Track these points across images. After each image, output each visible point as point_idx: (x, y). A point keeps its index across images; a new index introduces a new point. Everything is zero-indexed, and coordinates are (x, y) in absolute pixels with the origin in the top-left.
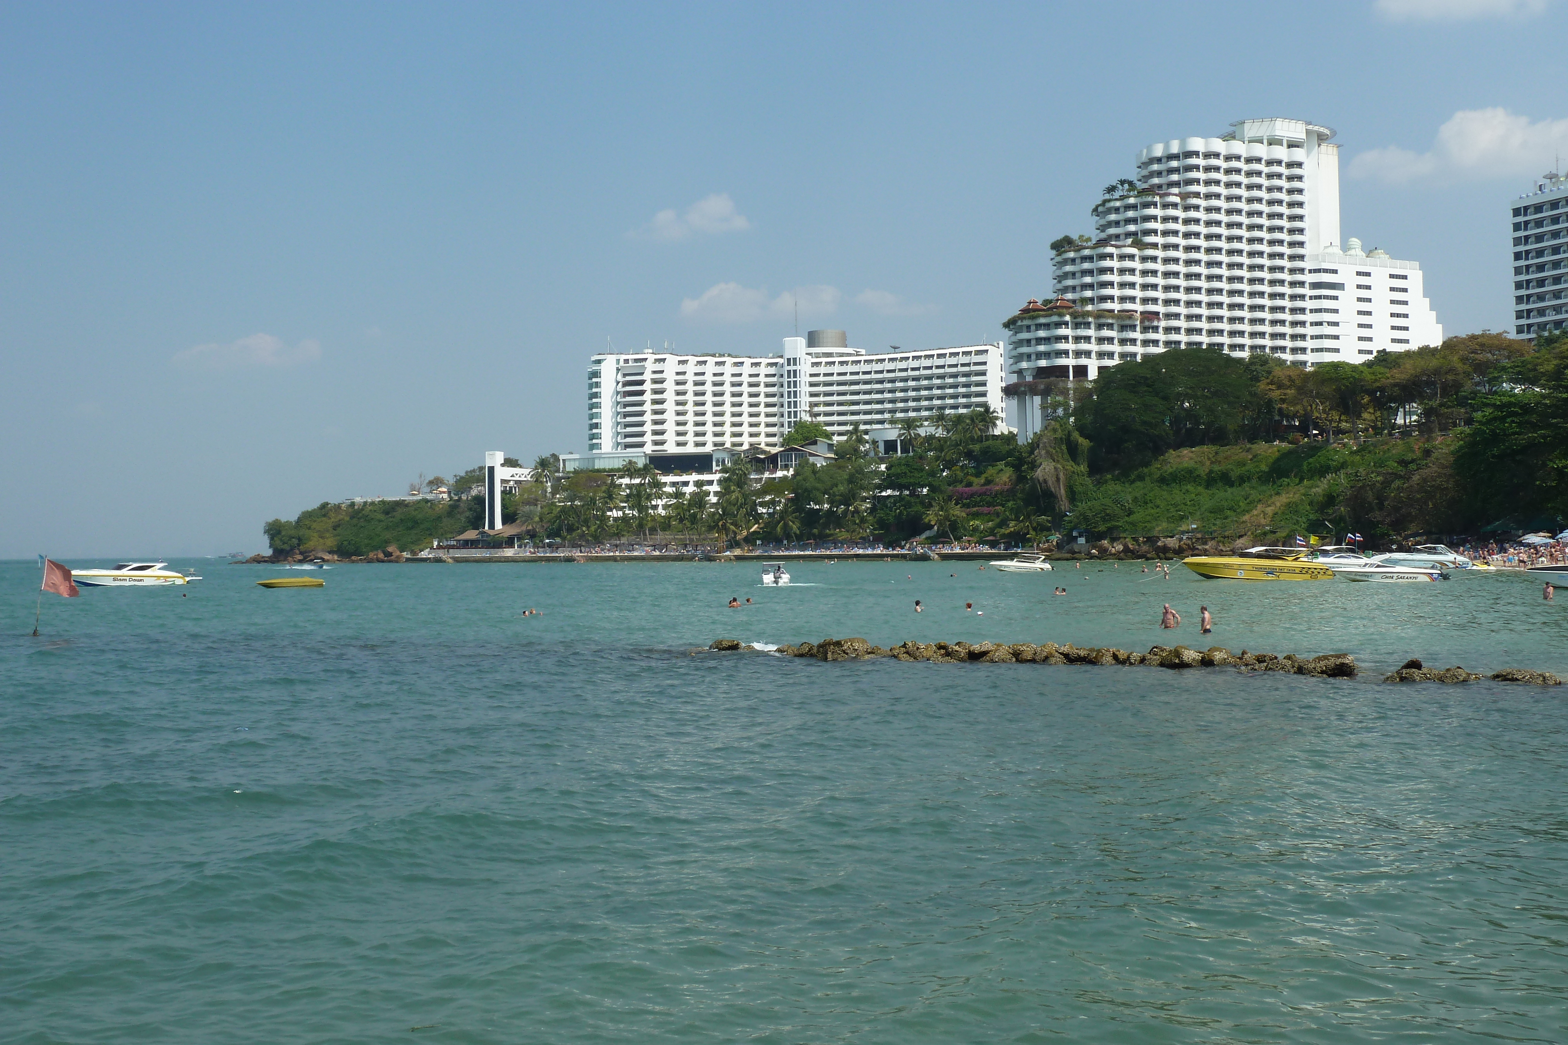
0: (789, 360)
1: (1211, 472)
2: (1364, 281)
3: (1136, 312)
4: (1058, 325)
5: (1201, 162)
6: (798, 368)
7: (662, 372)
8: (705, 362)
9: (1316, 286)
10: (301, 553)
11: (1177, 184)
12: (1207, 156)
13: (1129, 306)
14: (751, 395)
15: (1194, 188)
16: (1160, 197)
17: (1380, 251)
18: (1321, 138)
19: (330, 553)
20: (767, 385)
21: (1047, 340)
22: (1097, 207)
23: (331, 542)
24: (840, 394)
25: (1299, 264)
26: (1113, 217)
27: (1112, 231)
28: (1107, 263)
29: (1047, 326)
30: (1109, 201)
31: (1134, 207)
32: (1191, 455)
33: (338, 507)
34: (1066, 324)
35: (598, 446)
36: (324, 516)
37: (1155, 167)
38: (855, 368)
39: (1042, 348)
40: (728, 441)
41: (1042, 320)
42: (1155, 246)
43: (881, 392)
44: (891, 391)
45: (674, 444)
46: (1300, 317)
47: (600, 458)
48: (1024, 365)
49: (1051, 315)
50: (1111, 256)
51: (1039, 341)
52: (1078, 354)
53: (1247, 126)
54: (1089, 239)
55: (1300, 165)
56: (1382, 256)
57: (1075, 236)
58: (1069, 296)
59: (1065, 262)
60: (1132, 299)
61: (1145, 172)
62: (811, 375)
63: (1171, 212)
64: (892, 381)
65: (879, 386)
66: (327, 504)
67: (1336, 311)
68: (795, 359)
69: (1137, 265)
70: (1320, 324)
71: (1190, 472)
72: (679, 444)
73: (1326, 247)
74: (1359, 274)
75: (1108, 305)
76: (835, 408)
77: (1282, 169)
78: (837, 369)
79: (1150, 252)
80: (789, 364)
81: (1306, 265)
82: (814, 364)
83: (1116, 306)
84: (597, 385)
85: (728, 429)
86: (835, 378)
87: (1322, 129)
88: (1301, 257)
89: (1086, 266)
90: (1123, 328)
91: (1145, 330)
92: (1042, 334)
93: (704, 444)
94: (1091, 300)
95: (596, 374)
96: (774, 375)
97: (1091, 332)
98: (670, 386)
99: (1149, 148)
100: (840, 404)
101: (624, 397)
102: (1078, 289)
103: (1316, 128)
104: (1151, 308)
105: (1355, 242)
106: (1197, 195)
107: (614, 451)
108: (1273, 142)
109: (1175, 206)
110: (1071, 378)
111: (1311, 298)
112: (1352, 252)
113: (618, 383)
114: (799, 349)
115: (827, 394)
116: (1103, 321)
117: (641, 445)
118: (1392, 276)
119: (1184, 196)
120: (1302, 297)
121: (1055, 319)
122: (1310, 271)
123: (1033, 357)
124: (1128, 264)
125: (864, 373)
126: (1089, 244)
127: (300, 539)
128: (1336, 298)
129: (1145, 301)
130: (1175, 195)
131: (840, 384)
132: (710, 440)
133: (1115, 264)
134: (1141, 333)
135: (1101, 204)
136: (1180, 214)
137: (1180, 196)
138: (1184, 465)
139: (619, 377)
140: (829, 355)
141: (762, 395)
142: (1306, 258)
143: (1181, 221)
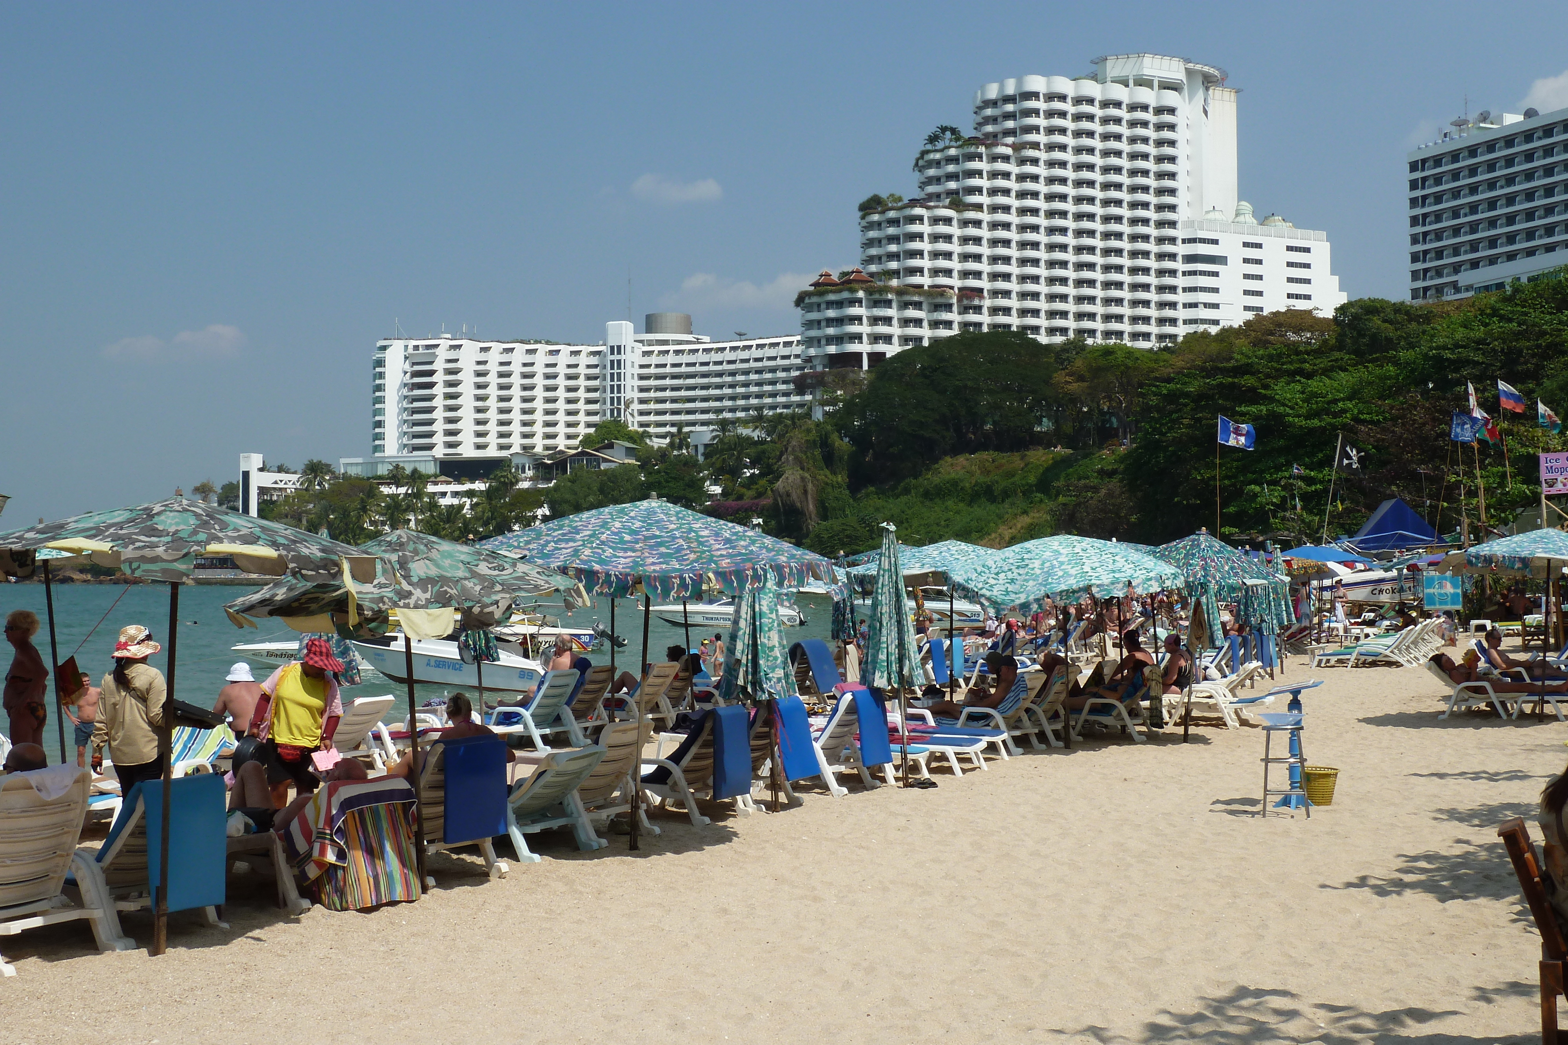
0: (612, 348)
1: (976, 484)
2: (1253, 253)
3: (952, 288)
4: (853, 302)
5: (1041, 105)
6: (622, 357)
7: (456, 360)
8: (512, 350)
9: (1190, 259)
11: (1011, 132)
12: (1050, 97)
13: (942, 280)
14: (569, 389)
15: (1032, 137)
16: (986, 148)
17: (1276, 218)
18: (1208, 81)
20: (589, 378)
21: (839, 321)
22: (917, 160)
24: (674, 389)
25: (1170, 232)
26: (932, 172)
27: (931, 189)
28: (915, 228)
29: (840, 304)
30: (928, 152)
31: (955, 160)
32: (965, 463)
34: (860, 301)
35: (379, 448)
37: (989, 112)
38: (691, 359)
39: (831, 331)
40: (539, 444)
41: (832, 297)
42: (979, 207)
43: (720, 386)
44: (732, 386)
45: (473, 447)
46: (1169, 297)
47: (383, 462)
48: (812, 352)
49: (840, 291)
50: (920, 219)
51: (830, 322)
52: (875, 338)
53: (1109, 63)
54: (900, 199)
55: (1172, 111)
56: (1280, 224)
57: (884, 195)
58: (873, 268)
59: (871, 226)
60: (948, 272)
61: (979, 119)
62: (641, 366)
63: (1001, 166)
64: (733, 374)
65: (717, 380)
67: (1216, 290)
68: (619, 347)
69: (954, 230)
70: (1195, 305)
71: (955, 483)
72: (479, 447)
73: (1207, 212)
74: (1246, 245)
75: (916, 280)
76: (668, 406)
77: (1149, 116)
78: (670, 359)
79: (971, 215)
80: (612, 353)
81: (1179, 233)
82: (646, 354)
83: (926, 281)
84: (381, 375)
85: (539, 429)
86: (668, 370)
87: (1206, 69)
88: (1173, 224)
89: (891, 231)
90: (937, 307)
91: (964, 310)
92: (831, 313)
93: (508, 447)
94: (896, 273)
95: (380, 363)
96: (596, 366)
97: (892, 312)
98: (468, 379)
99: (983, 88)
100: (674, 401)
101: (412, 390)
102: (884, 259)
103: (1198, 67)
104: (972, 283)
105: (1246, 206)
106: (1036, 146)
107: (400, 454)
108: (1143, 82)
109: (1006, 159)
110: (865, 366)
111: (1184, 273)
112: (1241, 219)
113: (406, 373)
114: (624, 336)
115: (658, 389)
116: (907, 298)
117: (430, 447)
118: (1290, 248)
119: (1017, 148)
120: (1173, 273)
121: (846, 295)
122: (1184, 241)
123: (823, 342)
124: (942, 229)
125: (703, 364)
126: (900, 204)
128: (1216, 274)
129: (965, 274)
130: (1007, 145)
131: (674, 377)
132: (517, 442)
133: (925, 228)
134: (960, 313)
135: (922, 157)
136: (1013, 168)
137: (1014, 147)
138: (953, 475)
139: (407, 367)
140: (665, 342)
141: (582, 389)
142: (1179, 225)
143: (1013, 177)
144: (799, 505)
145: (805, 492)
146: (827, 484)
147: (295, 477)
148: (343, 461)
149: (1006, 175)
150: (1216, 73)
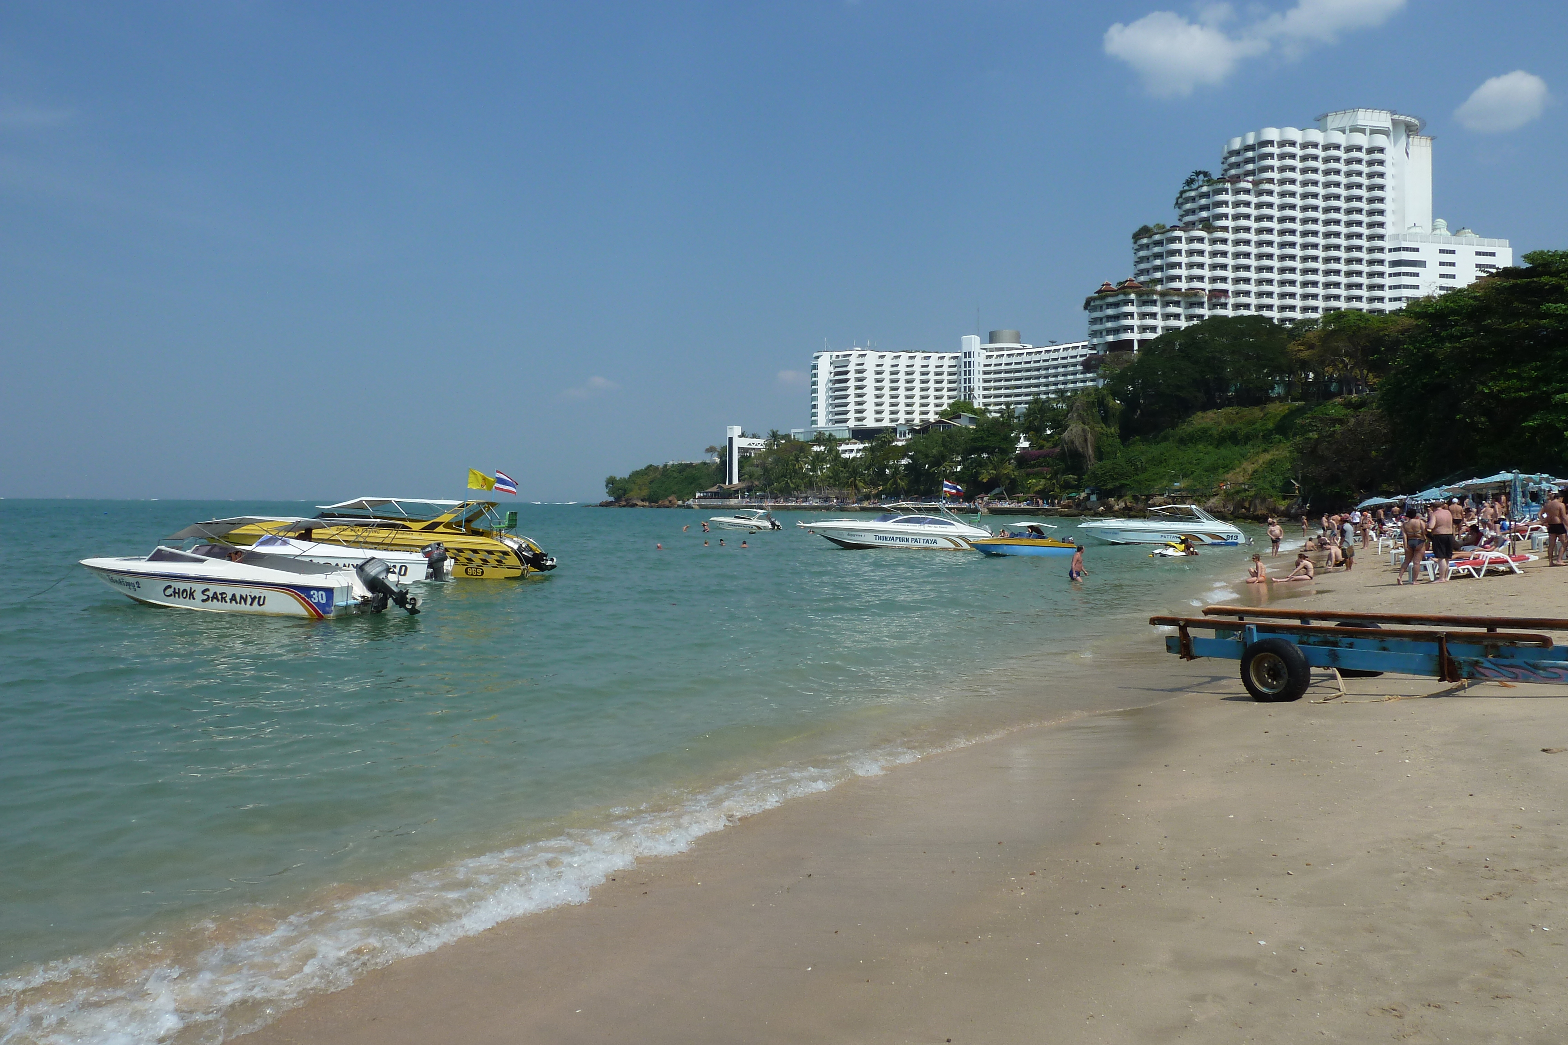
1: (1223, 431)
2: (1447, 258)
3: (1204, 290)
4: (1126, 303)
5: (1275, 150)
6: (972, 359)
7: (863, 364)
8: (899, 357)
9: (1395, 263)
10: (626, 501)
11: (1252, 173)
12: (1282, 144)
13: (1196, 284)
14: (937, 382)
15: (1268, 175)
16: (1232, 184)
17: (1467, 230)
18: (1410, 130)
19: (643, 500)
20: (950, 374)
21: (1116, 317)
22: (1178, 199)
23: (645, 492)
25: (1378, 243)
26: (1188, 206)
27: (1188, 218)
28: (1175, 246)
29: (1116, 305)
30: (1185, 191)
31: (1206, 195)
32: (1214, 415)
33: (657, 468)
34: (1132, 302)
35: (815, 422)
36: (646, 474)
37: (1233, 159)
38: (1019, 359)
39: (1109, 325)
40: (917, 418)
41: (1111, 300)
42: (1225, 229)
43: (1038, 378)
44: (1046, 377)
45: (873, 420)
46: (1378, 293)
47: (815, 432)
48: (1097, 341)
49: (1117, 295)
50: (1179, 239)
51: (1110, 318)
52: (1144, 329)
53: (1329, 119)
54: (1164, 227)
55: (1381, 150)
56: (1469, 234)
57: (1151, 225)
58: (1142, 278)
59: (1142, 247)
60: (1201, 279)
61: (1226, 166)
62: (985, 366)
63: (1243, 197)
64: (1047, 368)
66: (651, 466)
67: (1416, 287)
68: (970, 353)
69: (1206, 247)
70: (1398, 299)
71: (1205, 431)
72: (878, 420)
73: (1409, 228)
74: (1441, 251)
75: (1176, 285)
76: (1003, 391)
77: (1362, 155)
78: (1005, 360)
79: (1219, 235)
80: (965, 357)
81: (1386, 244)
82: (988, 357)
83: (1183, 285)
84: (815, 375)
85: (917, 408)
86: (1003, 367)
87: (1408, 119)
88: (1381, 237)
89: (1157, 249)
90: (1191, 305)
91: (1213, 306)
92: (1110, 312)
94: (1160, 281)
95: (815, 367)
96: (955, 366)
97: (1156, 309)
98: (870, 376)
99: (1228, 143)
101: (835, 384)
102: (1151, 271)
103: (1402, 118)
104: (1220, 286)
105: (1441, 222)
106: (1271, 181)
107: (827, 426)
108: (1357, 129)
109: (1247, 191)
110: (1136, 350)
111: (1390, 275)
112: (1438, 232)
113: (831, 373)
114: (973, 345)
115: (996, 380)
116: (1168, 298)
117: (846, 421)
118: (1478, 253)
119: (1256, 183)
120: (1381, 275)
121: (1121, 298)
122: (1390, 250)
123: (1104, 333)
124: (1196, 246)
125: (1026, 363)
126: (1163, 230)
127: (625, 491)
128: (1417, 275)
129: (1214, 280)
130: (1248, 181)
131: (1007, 372)
132: (902, 417)
133: (1183, 246)
134: (1209, 309)
135: (1181, 196)
136: (1253, 199)
137: (1254, 183)
138: (1204, 425)
139: (832, 369)
140: (1002, 349)
141: (945, 382)
142: (1386, 238)
143: (1253, 206)
144: (1081, 450)
145: (1086, 440)
146: (1103, 434)
147: (762, 441)
148: (793, 431)
149: (1247, 204)
150: (1417, 122)
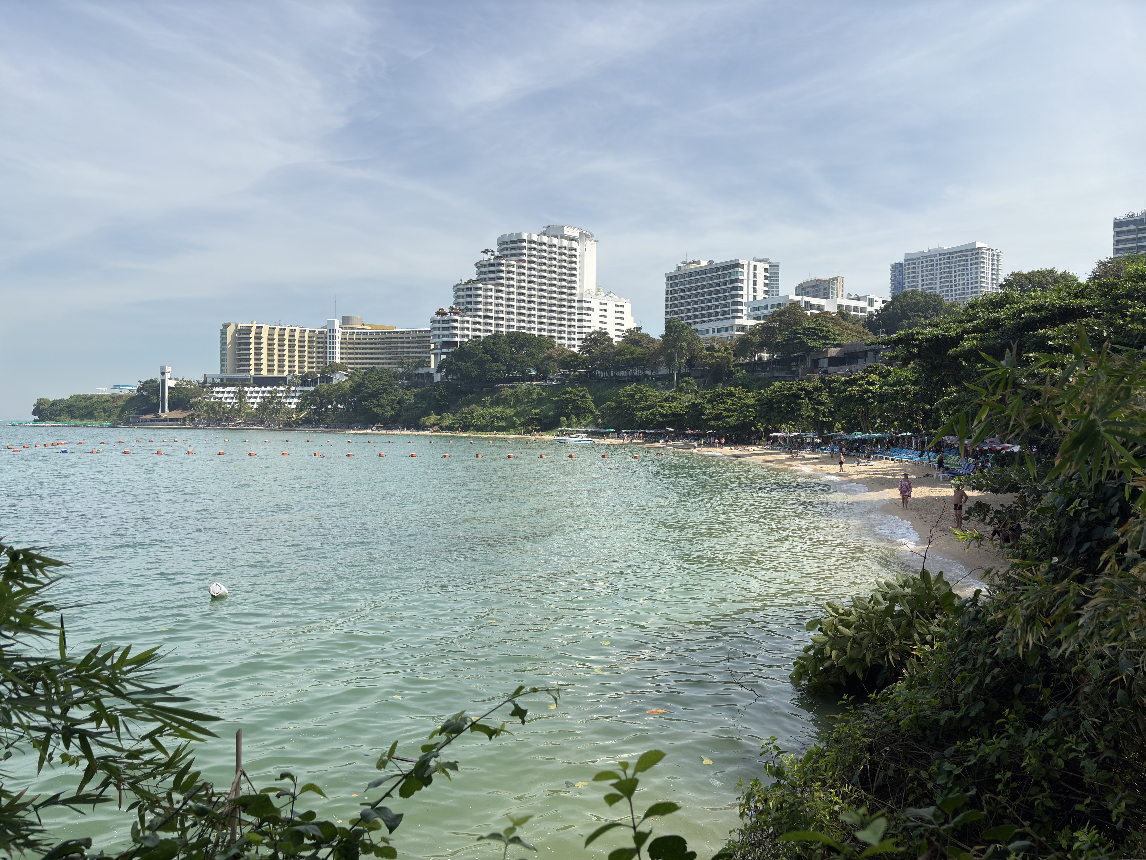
0: (330, 330)
2: (603, 307)
3: (493, 317)
4: (454, 321)
5: (526, 245)
6: (335, 334)
7: (260, 333)
9: (580, 308)
11: (515, 255)
12: (530, 242)
14: (310, 347)
15: (523, 258)
16: (507, 261)
18: (586, 237)
20: (319, 343)
22: (476, 263)
24: (356, 349)
25: (573, 298)
26: (484, 269)
27: (483, 276)
28: (479, 292)
29: (448, 321)
31: (493, 265)
34: (457, 321)
35: (225, 371)
37: (505, 246)
38: (365, 336)
39: (444, 332)
40: (297, 371)
41: (445, 318)
42: (502, 285)
44: (382, 348)
45: (267, 371)
46: (572, 323)
48: (436, 340)
49: (448, 316)
50: (480, 289)
51: (445, 328)
52: (463, 336)
55: (575, 249)
56: (613, 295)
58: (460, 307)
59: (459, 290)
61: (500, 248)
62: (342, 339)
63: (511, 269)
67: (590, 321)
68: (333, 330)
69: (493, 294)
70: (582, 327)
72: (270, 371)
73: (587, 290)
74: (601, 303)
75: (478, 313)
76: (354, 356)
77: (566, 251)
78: (355, 336)
79: (500, 288)
80: (330, 333)
81: (576, 298)
82: (344, 333)
84: (225, 339)
85: (296, 364)
86: (354, 340)
87: (586, 232)
88: (574, 294)
89: (468, 292)
90: (486, 324)
91: (497, 326)
92: (445, 325)
93: (283, 372)
94: (470, 310)
95: (224, 333)
96: (322, 338)
97: (469, 325)
98: (265, 342)
100: (356, 354)
101: (239, 345)
102: (465, 304)
103: (583, 232)
105: (601, 288)
106: (524, 261)
108: (564, 237)
109: (513, 266)
110: (459, 347)
111: (578, 314)
112: (600, 293)
113: (236, 338)
114: (335, 325)
115: (350, 348)
116: (475, 320)
117: (248, 371)
118: (616, 306)
119: (518, 261)
120: (574, 313)
121: (451, 318)
122: (578, 301)
123: (442, 336)
124: (488, 293)
125: (369, 339)
126: (471, 282)
128: (589, 315)
130: (513, 260)
131: (356, 343)
132: (286, 370)
133: (482, 292)
134: (495, 327)
136: (515, 270)
137: (516, 261)
139: (237, 335)
140: (353, 328)
141: (316, 347)
142: (576, 295)
143: (516, 274)
149: (513, 272)
150: (589, 234)
